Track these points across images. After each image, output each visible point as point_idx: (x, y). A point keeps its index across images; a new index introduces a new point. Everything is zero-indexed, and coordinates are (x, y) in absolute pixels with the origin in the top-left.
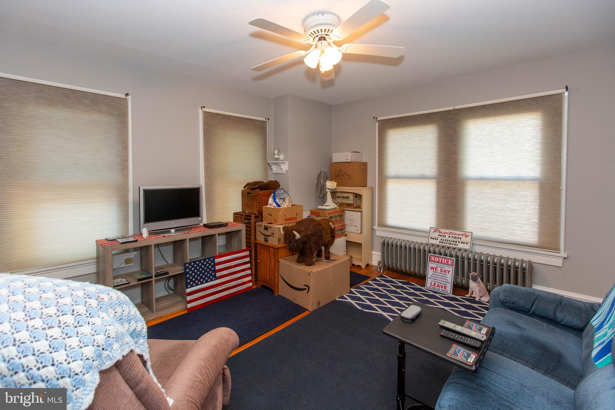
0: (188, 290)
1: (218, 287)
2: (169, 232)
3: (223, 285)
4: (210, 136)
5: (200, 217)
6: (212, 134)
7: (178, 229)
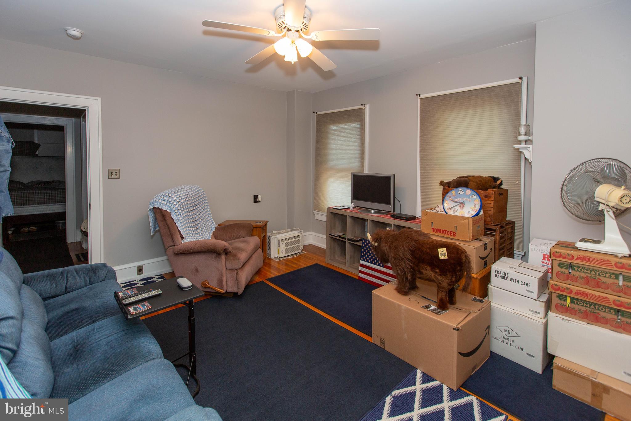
0: (362, 262)
1: (384, 275)
2: (369, 212)
3: (389, 277)
4: (426, 123)
5: (390, 205)
6: (429, 121)
7: (377, 211)
